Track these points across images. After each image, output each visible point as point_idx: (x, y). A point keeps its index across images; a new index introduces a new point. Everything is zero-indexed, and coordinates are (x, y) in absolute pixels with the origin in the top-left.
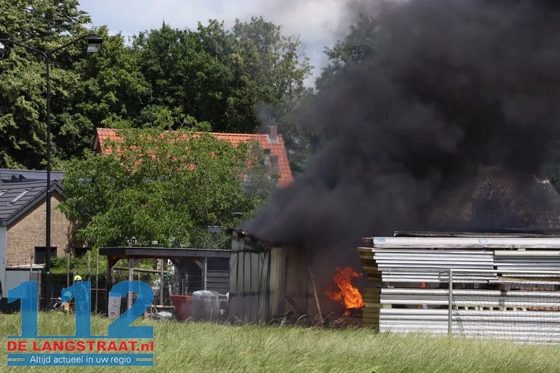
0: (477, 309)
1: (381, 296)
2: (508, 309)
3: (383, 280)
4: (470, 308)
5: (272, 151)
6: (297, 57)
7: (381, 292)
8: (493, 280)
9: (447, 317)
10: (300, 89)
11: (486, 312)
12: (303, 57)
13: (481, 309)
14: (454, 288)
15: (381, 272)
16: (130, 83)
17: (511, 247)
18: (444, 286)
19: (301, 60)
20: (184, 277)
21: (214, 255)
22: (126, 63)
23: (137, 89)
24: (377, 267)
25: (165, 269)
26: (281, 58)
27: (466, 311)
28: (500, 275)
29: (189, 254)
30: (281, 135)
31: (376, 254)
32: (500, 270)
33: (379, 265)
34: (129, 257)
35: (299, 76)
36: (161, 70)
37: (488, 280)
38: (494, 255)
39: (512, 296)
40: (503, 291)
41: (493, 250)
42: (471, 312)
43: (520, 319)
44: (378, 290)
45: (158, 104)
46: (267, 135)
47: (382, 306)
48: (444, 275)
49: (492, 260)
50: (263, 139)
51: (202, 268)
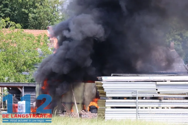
0: (149, 108)
1: (106, 103)
2: (162, 108)
3: (107, 96)
4: (146, 108)
7: (105, 101)
8: (156, 95)
9: (136, 112)
11: (153, 110)
13: (151, 108)
14: (138, 99)
15: (106, 92)
18: (134, 98)
21: (27, 85)
24: (104, 90)
27: (144, 109)
28: (159, 93)
31: (103, 84)
32: (159, 91)
37: (153, 95)
38: (156, 84)
39: (164, 102)
40: (160, 100)
41: (156, 81)
42: (147, 110)
47: (106, 108)
48: (134, 93)
49: (156, 86)
50: (46, 32)
51: (21, 91)
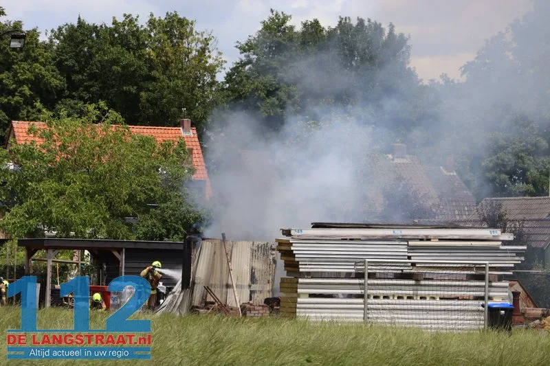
0: (391, 298)
1: (298, 285)
2: (421, 298)
3: (301, 270)
4: (385, 297)
5: (186, 144)
6: (209, 52)
7: (297, 282)
8: (407, 270)
9: (363, 306)
10: (213, 83)
11: (400, 301)
12: (215, 51)
13: (396, 298)
14: (369, 278)
15: (298, 262)
16: (44, 77)
17: (424, 237)
18: (360, 275)
19: (214, 54)
20: (102, 268)
21: (132, 246)
22: (40, 57)
23: (51, 83)
24: (295, 257)
25: (82, 260)
26: (194, 53)
27: (382, 300)
28: (413, 264)
29: (107, 245)
30: (195, 128)
31: (293, 245)
32: (414, 260)
34: (47, 248)
35: (212, 70)
36: (76, 64)
37: (402, 270)
38: (408, 245)
39: (425, 285)
40: (417, 280)
41: (407, 240)
42: (386, 301)
43: (432, 307)
44: (296, 280)
45: (73, 98)
46: (181, 128)
47: (299, 295)
48: (360, 265)
49: (406, 250)
50: (177, 132)
51: (120, 259)
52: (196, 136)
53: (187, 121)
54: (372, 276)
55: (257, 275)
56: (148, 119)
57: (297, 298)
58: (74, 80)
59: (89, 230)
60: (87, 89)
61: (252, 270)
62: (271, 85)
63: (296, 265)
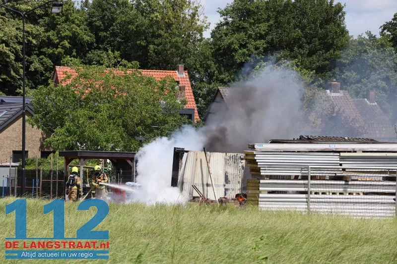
0: (328, 194)
1: (260, 185)
2: (350, 194)
3: (262, 174)
4: (323, 193)
5: (180, 82)
6: (198, 16)
7: (260, 182)
8: (339, 174)
9: (307, 200)
10: (202, 39)
11: (334, 196)
12: (202, 15)
13: (331, 194)
14: (311, 179)
15: (260, 168)
16: (79, 34)
17: (352, 150)
18: (305, 178)
19: (201, 18)
20: (119, 172)
22: (76, 20)
23: (83, 39)
24: (257, 164)
25: (106, 166)
26: (187, 17)
27: (321, 196)
28: (344, 170)
29: (123, 156)
30: (187, 71)
31: (257, 155)
32: (344, 166)
33: (258, 163)
34: (80, 158)
35: (200, 30)
36: (102, 25)
37: (335, 174)
38: (340, 156)
39: (352, 185)
40: (346, 181)
41: (339, 152)
42: (323, 196)
43: (357, 200)
44: (258, 181)
45: (99, 49)
46: (177, 71)
47: (260, 192)
48: (305, 170)
49: (339, 159)
50: (174, 74)
51: (132, 166)
52: (188, 77)
53: (181, 66)
54: (313, 178)
55: (230, 178)
56: (154, 65)
57: (259, 194)
58: (100, 36)
59: (111, 145)
60: (109, 43)
61: (226, 174)
62: (243, 40)
63: (258, 170)
